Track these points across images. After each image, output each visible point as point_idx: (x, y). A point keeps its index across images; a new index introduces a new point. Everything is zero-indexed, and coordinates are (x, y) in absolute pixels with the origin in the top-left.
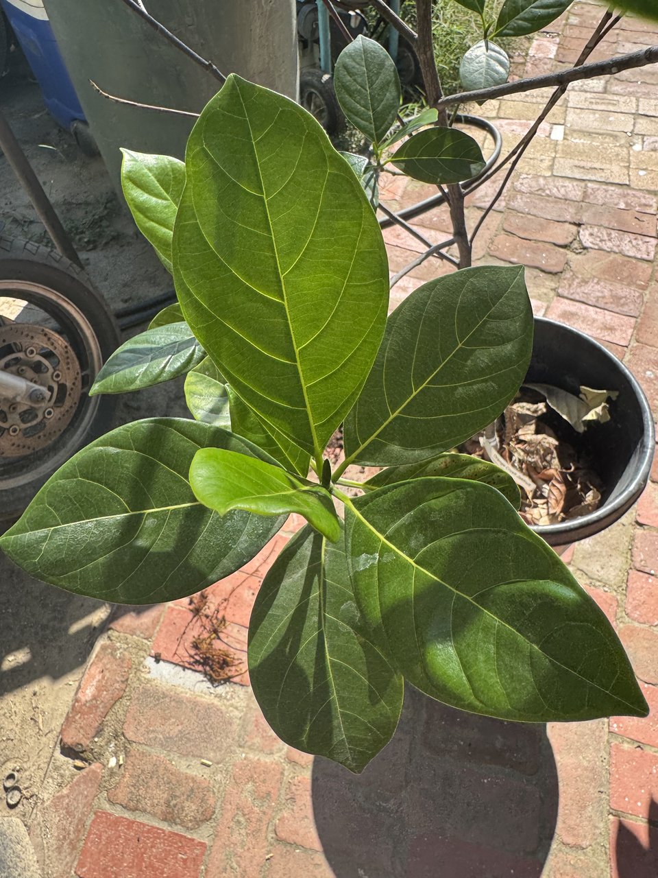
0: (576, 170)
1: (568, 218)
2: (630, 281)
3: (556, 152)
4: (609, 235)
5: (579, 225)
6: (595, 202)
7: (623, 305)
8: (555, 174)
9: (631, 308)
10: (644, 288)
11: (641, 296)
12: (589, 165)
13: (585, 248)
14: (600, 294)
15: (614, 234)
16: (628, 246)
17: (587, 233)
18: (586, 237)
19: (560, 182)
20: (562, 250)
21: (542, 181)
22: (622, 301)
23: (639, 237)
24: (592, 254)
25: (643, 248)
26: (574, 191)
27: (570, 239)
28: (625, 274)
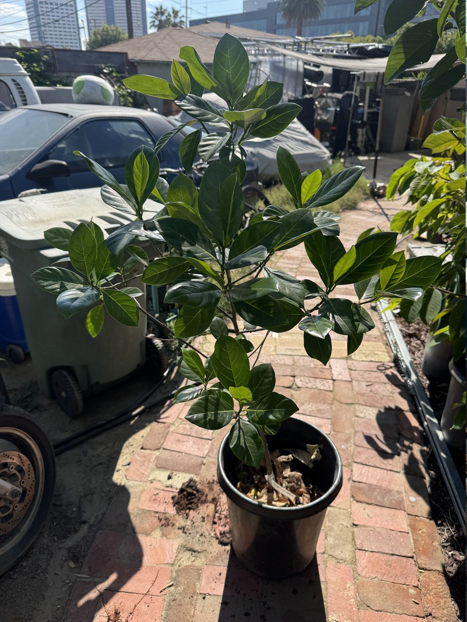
0: (288, 351)
1: (288, 373)
2: (324, 401)
3: (276, 343)
4: (309, 380)
5: (294, 377)
6: (299, 365)
7: (323, 414)
8: (278, 353)
9: (327, 415)
10: (332, 404)
11: (331, 408)
12: (293, 348)
13: (299, 388)
14: (311, 409)
15: (312, 379)
16: (319, 384)
17: (299, 380)
18: (298, 382)
19: (281, 357)
20: (288, 389)
21: (272, 357)
22: (323, 412)
23: (324, 380)
24: (303, 390)
25: (327, 385)
26: (289, 361)
27: (291, 384)
28: (321, 398)
